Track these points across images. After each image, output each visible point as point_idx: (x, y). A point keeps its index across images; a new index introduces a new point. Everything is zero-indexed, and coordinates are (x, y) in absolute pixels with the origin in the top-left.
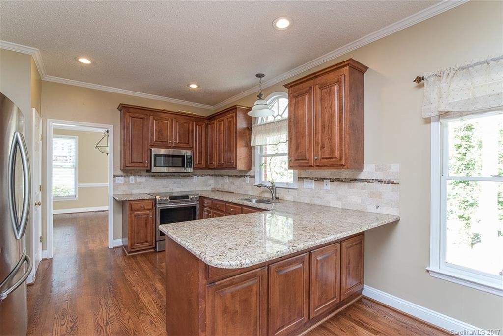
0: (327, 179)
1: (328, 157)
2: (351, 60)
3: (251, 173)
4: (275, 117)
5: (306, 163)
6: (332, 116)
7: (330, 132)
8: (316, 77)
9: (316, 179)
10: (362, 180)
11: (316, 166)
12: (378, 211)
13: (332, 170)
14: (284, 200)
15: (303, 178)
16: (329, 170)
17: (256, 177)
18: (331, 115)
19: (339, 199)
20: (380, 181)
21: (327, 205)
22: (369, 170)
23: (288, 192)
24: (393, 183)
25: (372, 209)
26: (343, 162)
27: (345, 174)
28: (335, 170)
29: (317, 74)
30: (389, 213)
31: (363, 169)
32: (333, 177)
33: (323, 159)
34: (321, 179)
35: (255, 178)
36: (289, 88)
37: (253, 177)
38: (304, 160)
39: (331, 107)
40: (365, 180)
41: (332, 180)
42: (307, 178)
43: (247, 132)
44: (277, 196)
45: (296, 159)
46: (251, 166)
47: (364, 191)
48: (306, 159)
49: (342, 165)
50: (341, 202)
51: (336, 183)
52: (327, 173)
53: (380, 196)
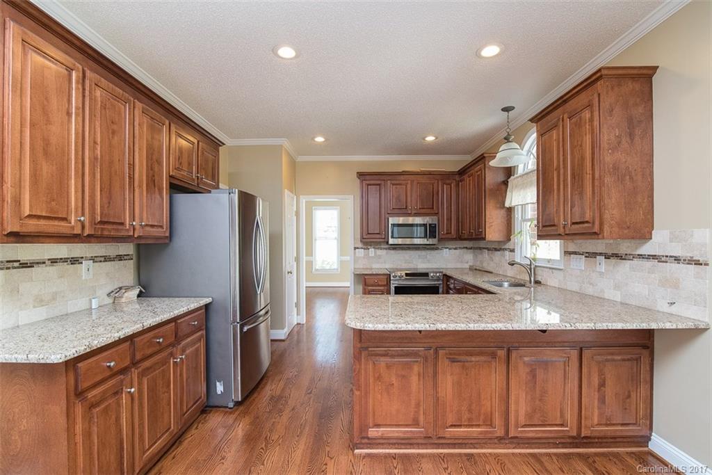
0: (601, 254)
1: (579, 221)
2: (602, 69)
3: (509, 245)
5: (555, 230)
6: (583, 159)
7: (580, 183)
8: (565, 102)
9: (587, 255)
11: (566, 234)
12: (674, 310)
14: (547, 285)
15: (570, 254)
17: (516, 250)
18: (582, 156)
19: (617, 287)
20: (677, 259)
21: (601, 296)
22: (659, 241)
24: (698, 263)
25: (664, 307)
26: (596, 229)
27: (624, 246)
29: (565, 98)
30: (686, 314)
31: (651, 238)
32: (610, 252)
33: (574, 223)
34: (593, 255)
35: (515, 252)
36: (537, 123)
37: (513, 251)
38: (552, 226)
39: (581, 146)
40: (654, 257)
41: (607, 257)
42: (575, 253)
43: (503, 187)
44: (539, 278)
45: (544, 224)
46: (511, 235)
47: (653, 276)
48: (554, 225)
49: (595, 233)
50: (619, 292)
51: (613, 261)
52: (600, 245)
53: (676, 285)
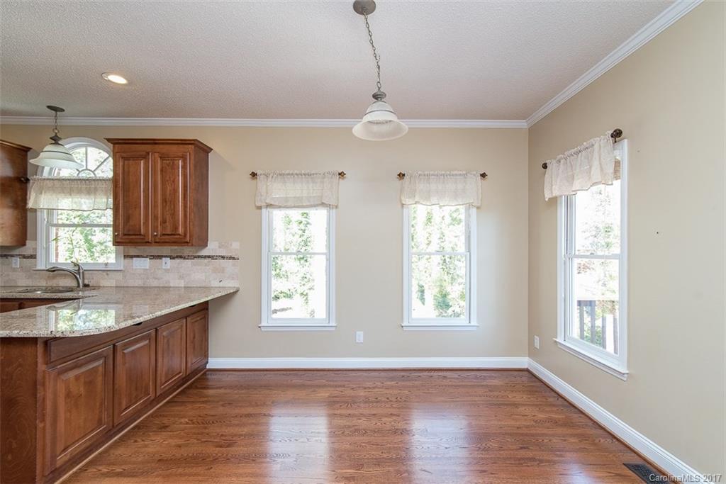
0: (166, 256)
1: (170, 233)
2: (196, 140)
4: (80, 172)
5: (142, 239)
6: (175, 191)
7: (172, 207)
8: (156, 144)
9: (152, 257)
10: (205, 257)
11: (156, 242)
12: (221, 284)
13: (173, 247)
14: (100, 287)
15: (132, 257)
16: (169, 247)
17: (37, 257)
18: (174, 190)
19: (181, 277)
20: (223, 257)
22: (212, 247)
23: (107, 274)
24: (234, 259)
25: (215, 283)
26: (188, 240)
27: (187, 250)
28: (176, 247)
30: (229, 285)
31: (207, 246)
32: (174, 254)
33: (164, 235)
34: (160, 257)
35: (35, 258)
36: (114, 144)
37: (33, 257)
38: (137, 235)
39: (173, 182)
40: (209, 257)
41: (172, 258)
42: (138, 256)
44: (86, 282)
45: (125, 233)
46: (26, 239)
47: (208, 268)
48: (140, 235)
49: (187, 242)
50: (183, 281)
51: (178, 260)
52: (166, 250)
53: (223, 271)
